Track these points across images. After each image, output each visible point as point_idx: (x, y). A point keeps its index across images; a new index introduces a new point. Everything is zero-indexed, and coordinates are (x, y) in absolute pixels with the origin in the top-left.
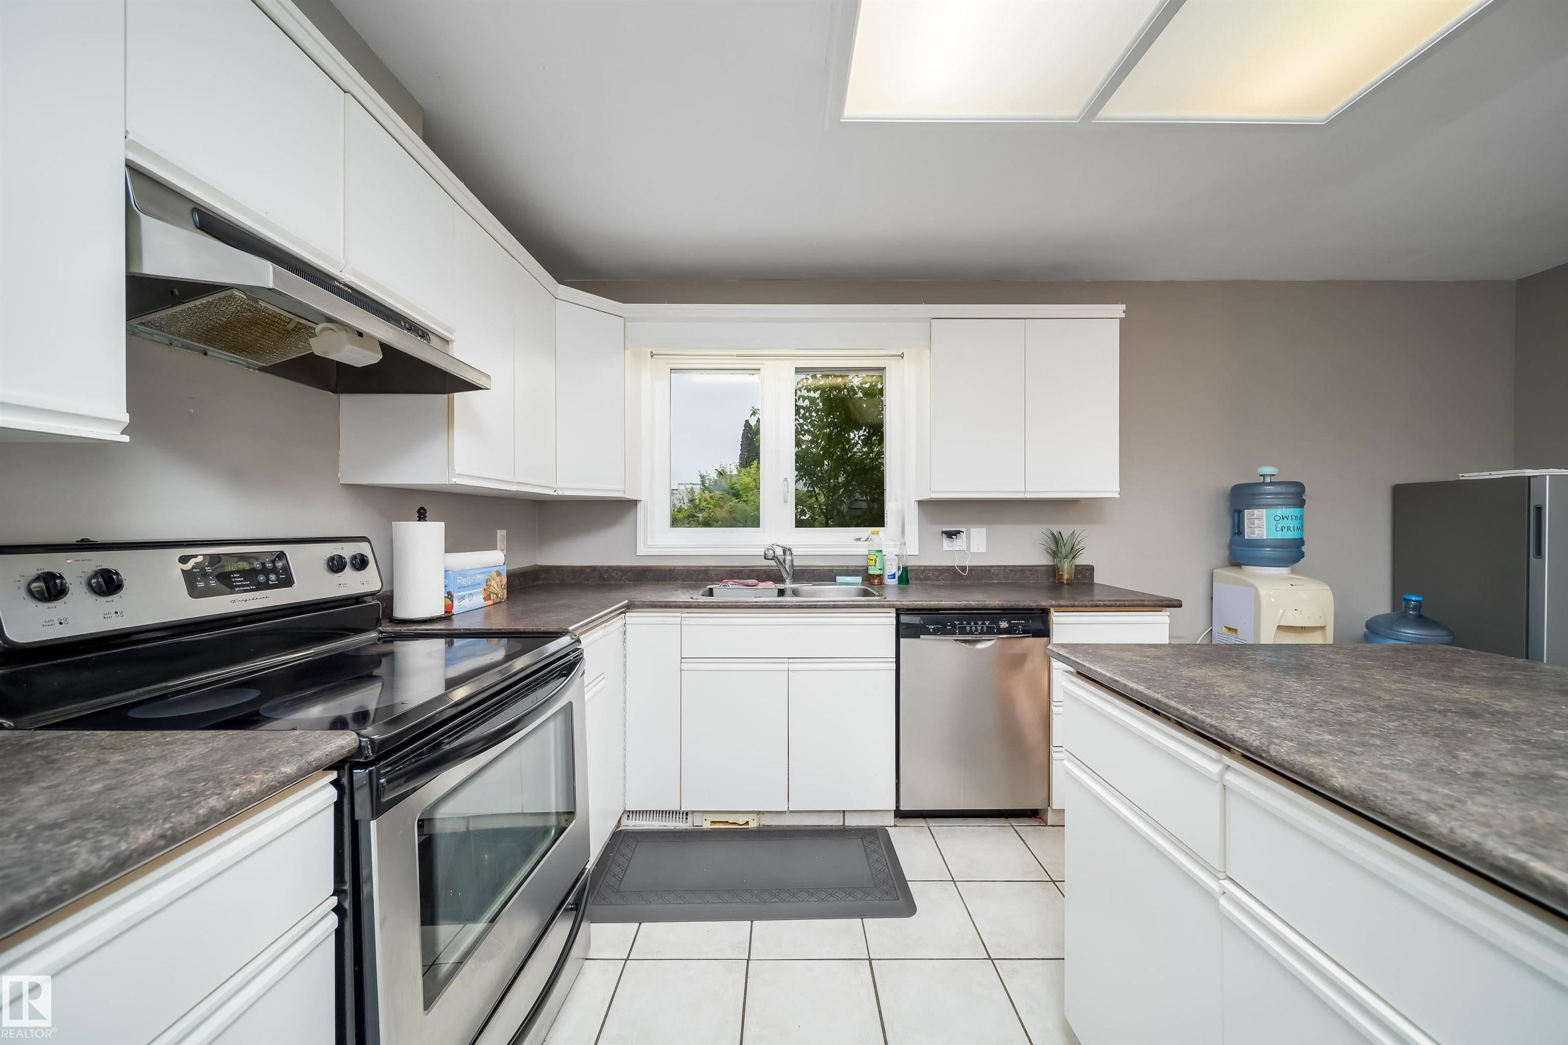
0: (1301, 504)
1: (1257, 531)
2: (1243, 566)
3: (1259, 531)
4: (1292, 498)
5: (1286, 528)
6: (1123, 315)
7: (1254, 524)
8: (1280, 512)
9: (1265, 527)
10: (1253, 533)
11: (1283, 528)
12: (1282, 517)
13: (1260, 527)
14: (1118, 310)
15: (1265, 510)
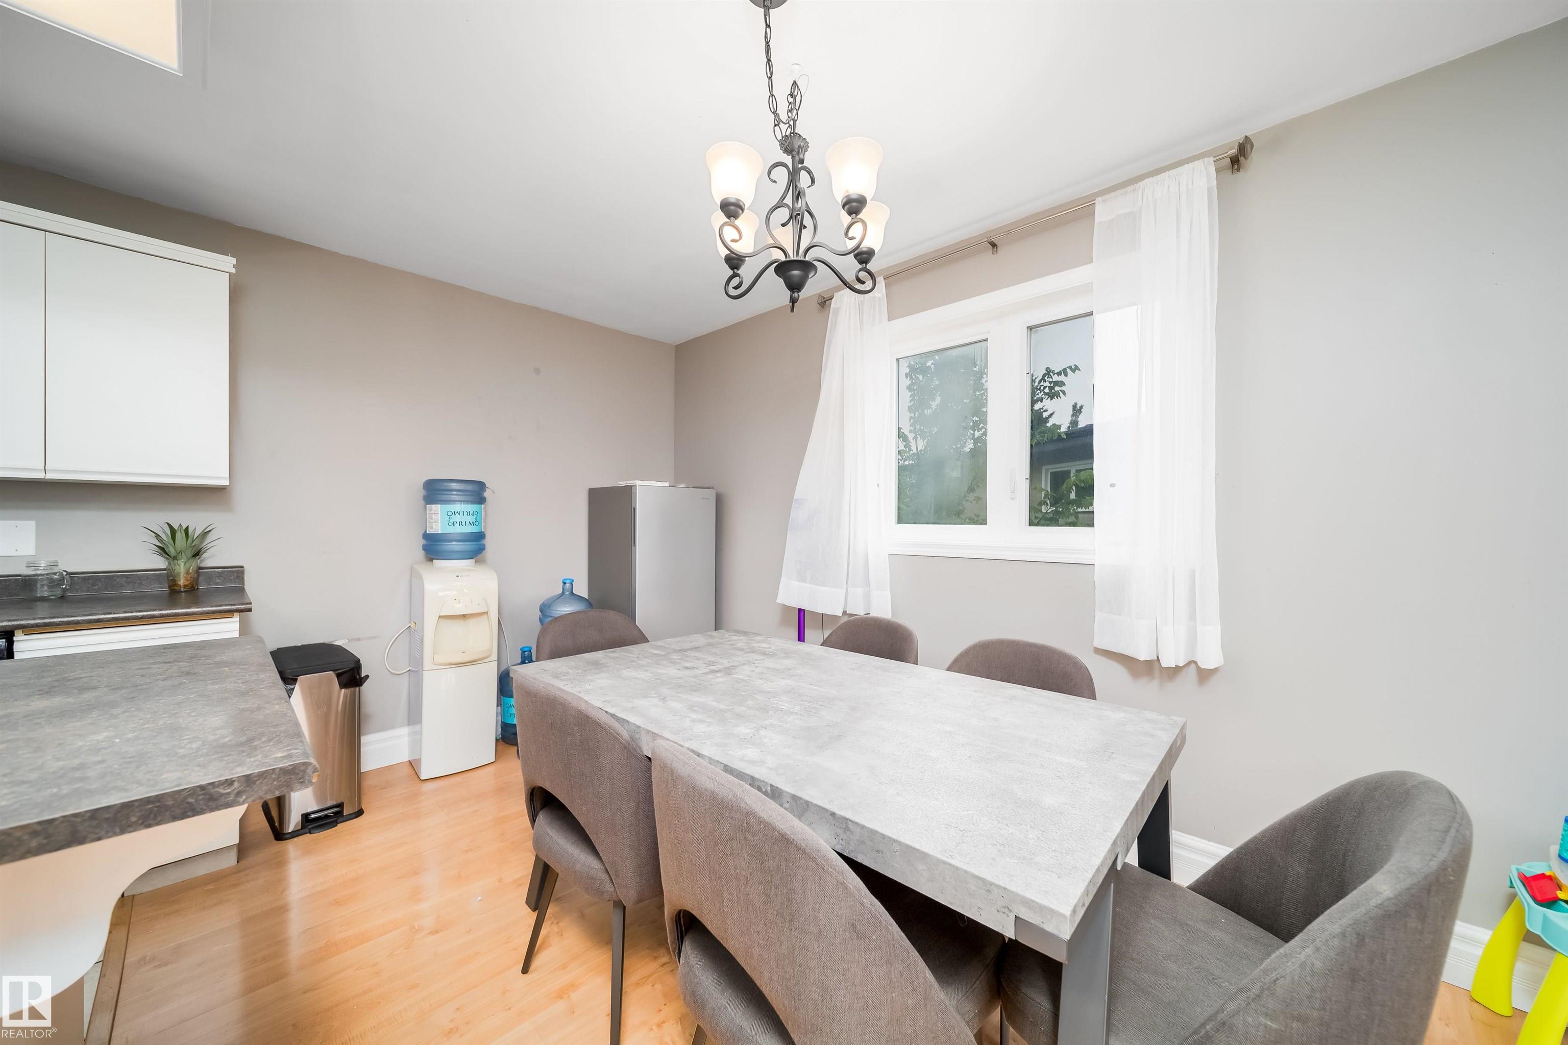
0: (481, 500)
1: (434, 527)
2: (434, 561)
3: (436, 525)
4: (469, 495)
5: (458, 523)
6: (234, 271)
7: (432, 519)
8: (458, 507)
9: (440, 521)
10: (432, 528)
11: (455, 523)
12: (454, 513)
13: (436, 522)
14: (228, 263)
15: (439, 505)
